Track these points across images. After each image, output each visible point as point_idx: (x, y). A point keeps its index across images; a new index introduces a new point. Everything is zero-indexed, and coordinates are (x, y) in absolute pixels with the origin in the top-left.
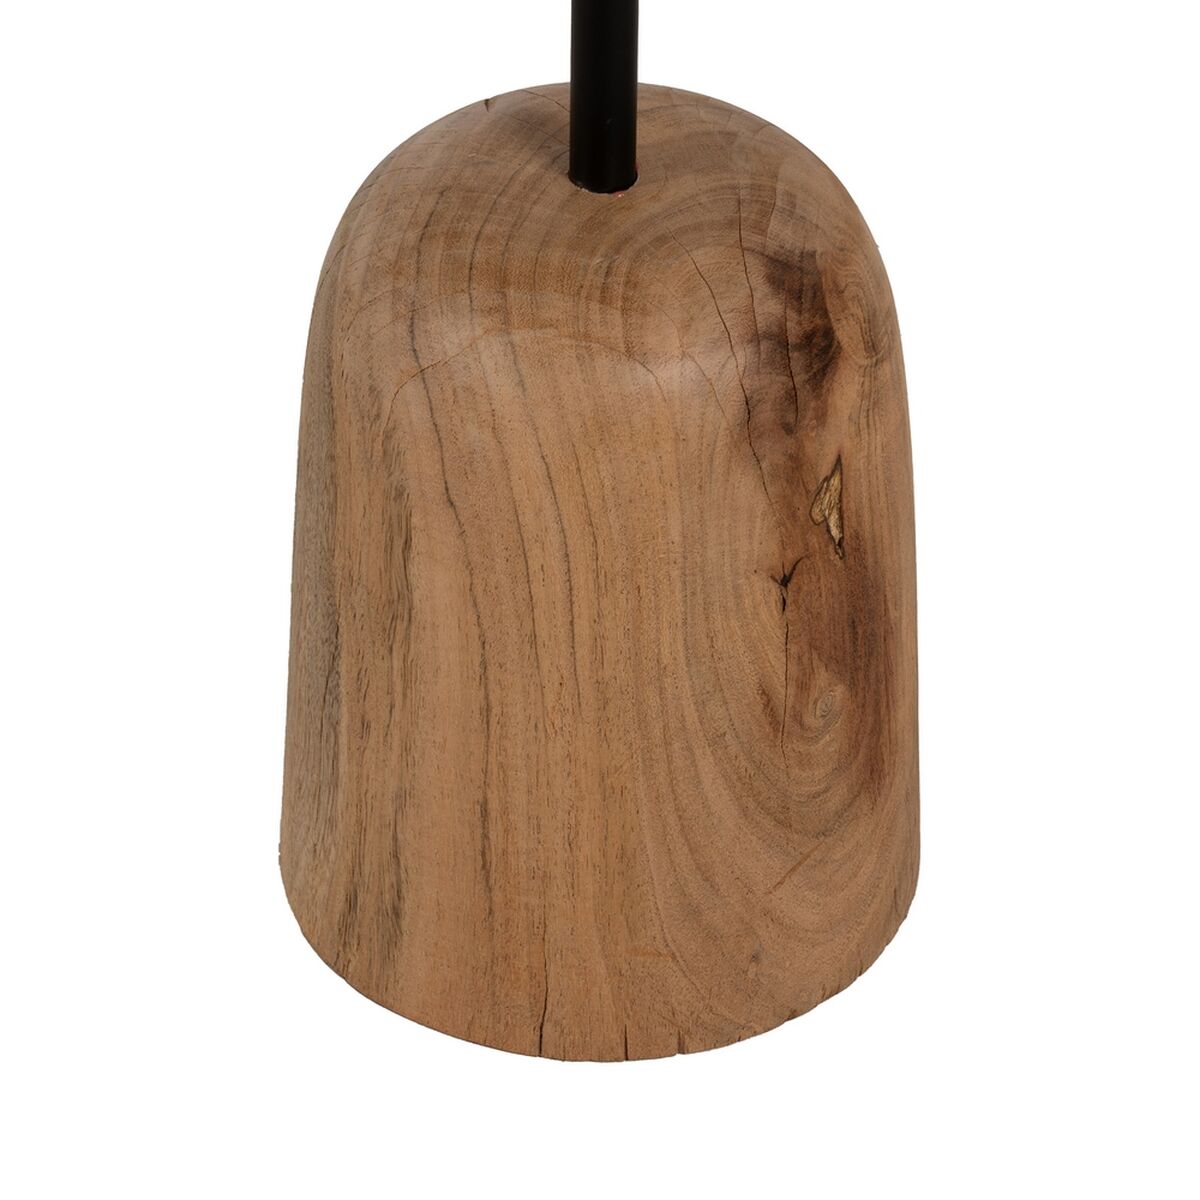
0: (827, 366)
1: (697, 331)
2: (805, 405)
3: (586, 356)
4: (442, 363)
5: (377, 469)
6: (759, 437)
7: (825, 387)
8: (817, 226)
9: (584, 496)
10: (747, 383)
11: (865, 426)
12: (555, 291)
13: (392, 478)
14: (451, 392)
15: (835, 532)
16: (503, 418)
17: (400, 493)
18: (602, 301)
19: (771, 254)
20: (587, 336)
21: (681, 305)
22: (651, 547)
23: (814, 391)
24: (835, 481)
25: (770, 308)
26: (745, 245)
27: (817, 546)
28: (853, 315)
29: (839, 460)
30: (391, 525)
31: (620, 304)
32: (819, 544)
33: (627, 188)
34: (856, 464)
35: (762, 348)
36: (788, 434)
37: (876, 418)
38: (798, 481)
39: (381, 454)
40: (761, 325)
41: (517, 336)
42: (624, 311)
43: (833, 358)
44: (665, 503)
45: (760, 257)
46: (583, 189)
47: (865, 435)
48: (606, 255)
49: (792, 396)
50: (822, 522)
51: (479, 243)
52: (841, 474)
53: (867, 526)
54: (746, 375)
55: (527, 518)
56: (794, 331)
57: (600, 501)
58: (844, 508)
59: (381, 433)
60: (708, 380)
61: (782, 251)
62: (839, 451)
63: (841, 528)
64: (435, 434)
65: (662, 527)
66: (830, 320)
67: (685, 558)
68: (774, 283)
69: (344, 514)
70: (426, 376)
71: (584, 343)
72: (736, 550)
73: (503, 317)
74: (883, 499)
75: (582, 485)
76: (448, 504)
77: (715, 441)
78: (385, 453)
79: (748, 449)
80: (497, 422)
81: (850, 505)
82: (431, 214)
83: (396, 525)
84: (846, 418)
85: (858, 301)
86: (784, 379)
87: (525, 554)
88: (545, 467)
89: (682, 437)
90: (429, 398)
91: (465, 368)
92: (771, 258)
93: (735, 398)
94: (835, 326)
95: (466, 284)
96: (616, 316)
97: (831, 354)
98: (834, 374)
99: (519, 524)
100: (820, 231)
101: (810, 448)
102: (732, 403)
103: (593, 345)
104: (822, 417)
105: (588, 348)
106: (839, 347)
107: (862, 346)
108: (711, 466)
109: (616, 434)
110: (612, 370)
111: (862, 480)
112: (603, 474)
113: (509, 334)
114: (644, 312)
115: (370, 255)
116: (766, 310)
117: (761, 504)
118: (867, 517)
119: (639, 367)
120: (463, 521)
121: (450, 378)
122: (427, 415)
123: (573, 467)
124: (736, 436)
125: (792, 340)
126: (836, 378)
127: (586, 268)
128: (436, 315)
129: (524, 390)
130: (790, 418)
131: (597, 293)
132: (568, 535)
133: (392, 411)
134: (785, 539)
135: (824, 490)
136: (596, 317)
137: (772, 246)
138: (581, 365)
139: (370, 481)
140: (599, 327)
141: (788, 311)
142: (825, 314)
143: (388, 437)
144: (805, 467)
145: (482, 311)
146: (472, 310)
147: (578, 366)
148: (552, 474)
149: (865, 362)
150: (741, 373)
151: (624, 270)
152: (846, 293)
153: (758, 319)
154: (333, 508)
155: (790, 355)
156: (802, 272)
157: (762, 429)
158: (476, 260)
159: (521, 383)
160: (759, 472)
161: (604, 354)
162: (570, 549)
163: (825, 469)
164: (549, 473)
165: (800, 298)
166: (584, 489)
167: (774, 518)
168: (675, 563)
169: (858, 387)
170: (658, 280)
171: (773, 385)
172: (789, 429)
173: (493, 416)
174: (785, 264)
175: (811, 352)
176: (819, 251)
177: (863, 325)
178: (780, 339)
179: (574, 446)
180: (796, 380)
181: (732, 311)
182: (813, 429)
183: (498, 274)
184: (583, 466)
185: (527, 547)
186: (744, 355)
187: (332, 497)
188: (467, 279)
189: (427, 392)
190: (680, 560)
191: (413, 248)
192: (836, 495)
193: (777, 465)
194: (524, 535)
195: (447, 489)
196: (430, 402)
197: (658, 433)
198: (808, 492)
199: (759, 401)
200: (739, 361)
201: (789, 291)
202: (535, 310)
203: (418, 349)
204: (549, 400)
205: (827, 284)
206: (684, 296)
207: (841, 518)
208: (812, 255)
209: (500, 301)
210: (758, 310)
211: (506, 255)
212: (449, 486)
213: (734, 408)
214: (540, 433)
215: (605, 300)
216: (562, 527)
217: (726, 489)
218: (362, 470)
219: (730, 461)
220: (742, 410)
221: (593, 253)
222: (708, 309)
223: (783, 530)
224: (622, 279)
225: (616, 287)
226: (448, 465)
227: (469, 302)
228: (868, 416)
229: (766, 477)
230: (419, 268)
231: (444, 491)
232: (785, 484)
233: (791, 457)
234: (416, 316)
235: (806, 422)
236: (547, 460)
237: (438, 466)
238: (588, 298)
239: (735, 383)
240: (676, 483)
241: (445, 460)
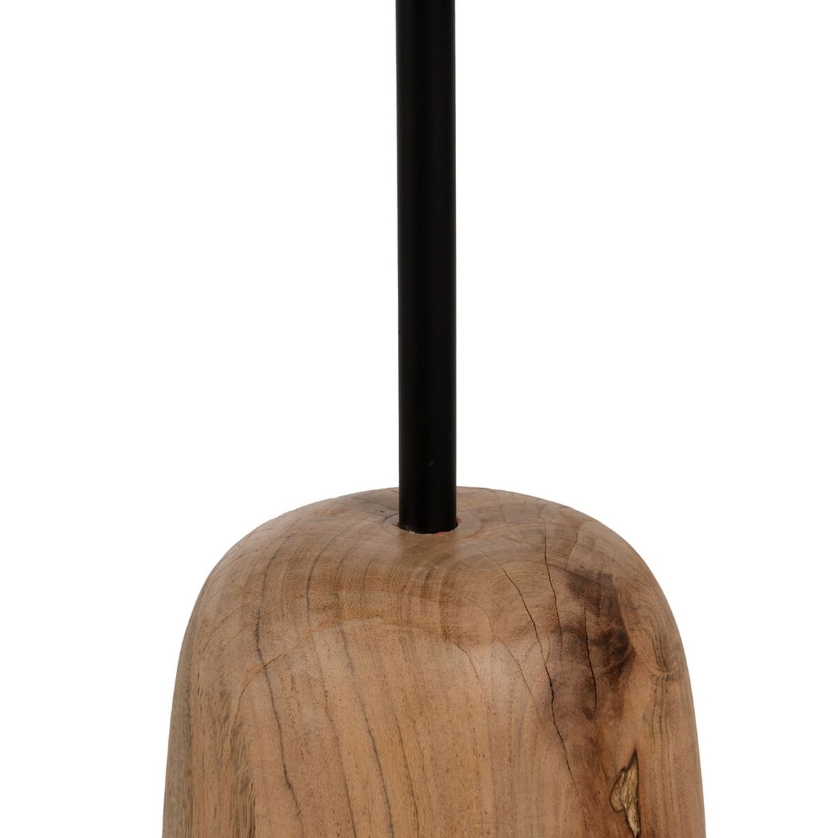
0: (622, 665)
1: (506, 620)
2: (603, 694)
3: (408, 638)
4: (282, 657)
5: (226, 768)
6: (562, 717)
7: (621, 683)
8: (613, 560)
9: (406, 766)
10: (550, 666)
11: (658, 730)
12: (382, 590)
13: (239, 772)
14: (289, 680)
15: (633, 825)
16: (334, 697)
17: (245, 784)
18: (423, 596)
19: (573, 570)
20: (409, 623)
21: (492, 600)
22: (466, 816)
23: (611, 683)
24: (632, 774)
25: (571, 608)
26: (549, 562)
27: (616, 832)
28: (645, 630)
29: (635, 755)
30: (237, 819)
31: (438, 597)
32: (619, 831)
33: (449, 531)
34: (650, 762)
35: (564, 638)
36: (589, 719)
37: (669, 728)
38: (598, 765)
39: (229, 752)
40: (563, 619)
41: (348, 626)
42: (441, 603)
43: (627, 660)
44: (478, 773)
45: (563, 571)
46: (410, 532)
47: (658, 740)
48: (428, 566)
49: (591, 685)
50: (621, 811)
51: (318, 563)
52: (638, 769)
53: (662, 826)
54: (550, 658)
55: (356, 792)
56: (593, 627)
57: (421, 771)
58: (641, 802)
59: (230, 732)
60: (516, 661)
61: (583, 570)
62: (635, 746)
63: (639, 822)
64: (276, 721)
65: (476, 797)
66: (624, 626)
67: (497, 829)
68: (574, 590)
69: (198, 823)
70: (268, 670)
71: (406, 629)
72: (543, 825)
73: (336, 612)
74: (676, 809)
75: (404, 757)
76: (287, 787)
77: (523, 717)
78: (232, 749)
79: (553, 726)
80: (329, 702)
81: (647, 802)
82: (278, 551)
83: (241, 817)
84: (641, 716)
85: (651, 622)
86: (584, 667)
87: (354, 827)
88: (371, 741)
89: (493, 711)
90: (270, 689)
91: (302, 657)
92: (572, 573)
93: (540, 679)
94: (630, 634)
95: (304, 591)
96: (434, 607)
97: (626, 655)
98: (629, 674)
99: (348, 798)
100: (615, 563)
101: (609, 736)
102: (539, 683)
103: (414, 630)
104: (619, 709)
105: (410, 632)
106: (633, 653)
107: (653, 657)
108: (519, 740)
109: (434, 707)
110: (430, 650)
111: (657, 781)
112: (423, 745)
113: (340, 624)
114: (459, 604)
115: (224, 588)
116: (567, 609)
117: (564, 782)
118: (661, 818)
119: (454, 647)
120: (299, 801)
121: (288, 668)
122: (269, 705)
123: (396, 739)
124: (541, 714)
125: (591, 635)
126: (631, 677)
127: (409, 575)
128: (278, 618)
129: (353, 670)
130: (591, 704)
131: (419, 591)
132: (392, 806)
133: (239, 709)
134: (587, 820)
135: (621, 780)
136: (418, 608)
137: (573, 566)
138: (403, 647)
139: (219, 780)
140: (419, 616)
141: (587, 612)
142: (620, 622)
143: (235, 733)
144: (604, 753)
145: (318, 609)
146: (309, 609)
147: (400, 647)
148: (378, 747)
149: (658, 673)
150: (545, 658)
151: (443, 575)
152: (639, 612)
153: (561, 615)
154: (189, 822)
155: (589, 648)
156: (600, 586)
157: (565, 710)
158: (314, 574)
159: (351, 666)
160: (562, 751)
161: (424, 636)
162: (394, 819)
163: (623, 760)
164: (375, 746)
165: (597, 605)
166: (406, 760)
167: (577, 798)
168: (488, 833)
169: (651, 692)
170: (472, 582)
171: (574, 672)
172: (589, 715)
173: (326, 696)
174: (585, 578)
175: (607, 649)
176: (615, 575)
177: (655, 641)
178: (580, 634)
179: (396, 719)
180: (595, 671)
181: (538, 606)
182: (611, 718)
183: (332, 582)
184: (405, 738)
185: (356, 820)
186: (547, 643)
187: (189, 810)
188: (306, 587)
189: (269, 685)
190: (493, 831)
191: (261, 573)
192: (633, 789)
193: (579, 746)
194: (353, 808)
195: (285, 772)
196: (271, 693)
197: (471, 707)
198: (607, 778)
199: (561, 684)
200: (543, 647)
201: (588, 598)
202: (363, 605)
203: (262, 648)
204: (375, 678)
205: (621, 599)
206: (495, 593)
207: (638, 812)
208: (610, 577)
209: (333, 600)
210: (561, 608)
211: (341, 568)
212: (287, 769)
213: (539, 688)
214: (367, 710)
215: (425, 594)
216: (387, 798)
217: (533, 763)
218: (214, 773)
219: (536, 737)
220: (546, 691)
221: (416, 564)
222: (515, 604)
223: (586, 811)
224: (440, 581)
225: (435, 586)
226: (286, 749)
227: (306, 603)
228: (661, 722)
229: (569, 756)
230: (264, 586)
231: (283, 774)
232: (586, 766)
233: (591, 740)
234: (261, 622)
235: (604, 711)
236: (373, 734)
237: (278, 752)
238: (411, 594)
239: (540, 666)
240: (488, 754)
241: (284, 744)
